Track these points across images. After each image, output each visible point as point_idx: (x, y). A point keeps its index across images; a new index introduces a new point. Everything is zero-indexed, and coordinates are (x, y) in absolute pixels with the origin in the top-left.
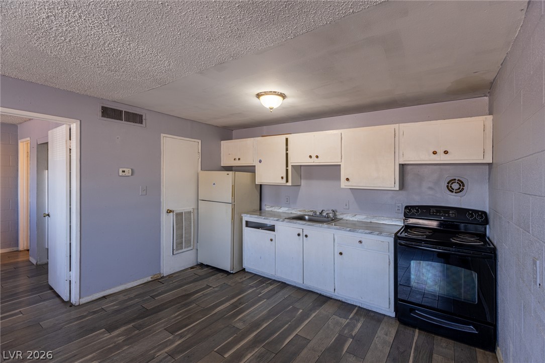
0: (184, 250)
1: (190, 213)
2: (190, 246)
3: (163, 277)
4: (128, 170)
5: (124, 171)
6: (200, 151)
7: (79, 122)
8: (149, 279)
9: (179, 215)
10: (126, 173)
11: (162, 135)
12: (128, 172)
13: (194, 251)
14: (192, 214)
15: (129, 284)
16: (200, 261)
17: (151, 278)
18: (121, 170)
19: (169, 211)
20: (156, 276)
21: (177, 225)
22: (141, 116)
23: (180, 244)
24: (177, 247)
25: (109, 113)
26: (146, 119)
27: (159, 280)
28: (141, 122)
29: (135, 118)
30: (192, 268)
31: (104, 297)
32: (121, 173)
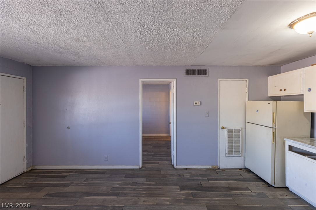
0: (234, 155)
1: (239, 131)
2: (239, 154)
3: (219, 169)
4: (198, 102)
5: (196, 103)
6: (248, 87)
7: (176, 79)
8: (210, 167)
9: (230, 132)
10: (197, 104)
11: (219, 79)
12: (198, 103)
13: (243, 158)
14: (241, 132)
15: (199, 166)
16: (247, 167)
17: (212, 167)
18: (195, 102)
19: (223, 128)
20: (214, 167)
21: (228, 137)
22: (206, 70)
23: (231, 150)
24: (228, 152)
25: (190, 72)
26: (208, 72)
27: (216, 170)
28: (206, 74)
29: (203, 72)
30: (240, 169)
31: (186, 169)
32: (195, 104)
